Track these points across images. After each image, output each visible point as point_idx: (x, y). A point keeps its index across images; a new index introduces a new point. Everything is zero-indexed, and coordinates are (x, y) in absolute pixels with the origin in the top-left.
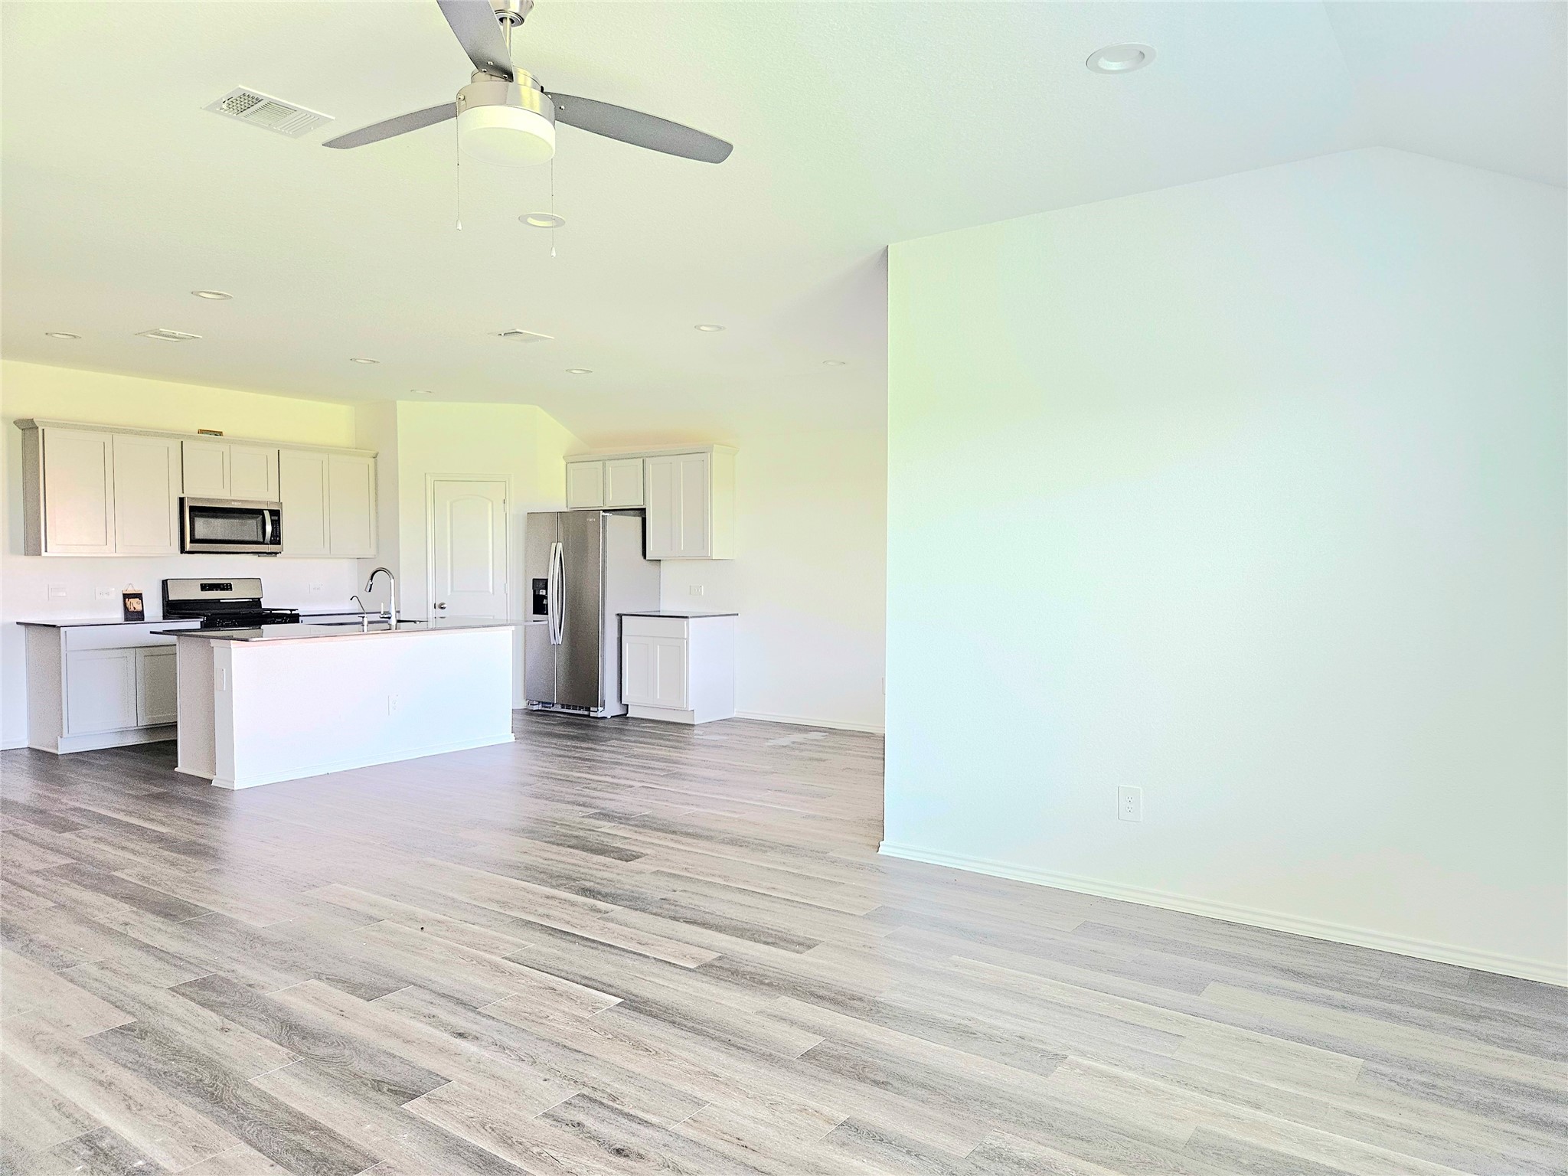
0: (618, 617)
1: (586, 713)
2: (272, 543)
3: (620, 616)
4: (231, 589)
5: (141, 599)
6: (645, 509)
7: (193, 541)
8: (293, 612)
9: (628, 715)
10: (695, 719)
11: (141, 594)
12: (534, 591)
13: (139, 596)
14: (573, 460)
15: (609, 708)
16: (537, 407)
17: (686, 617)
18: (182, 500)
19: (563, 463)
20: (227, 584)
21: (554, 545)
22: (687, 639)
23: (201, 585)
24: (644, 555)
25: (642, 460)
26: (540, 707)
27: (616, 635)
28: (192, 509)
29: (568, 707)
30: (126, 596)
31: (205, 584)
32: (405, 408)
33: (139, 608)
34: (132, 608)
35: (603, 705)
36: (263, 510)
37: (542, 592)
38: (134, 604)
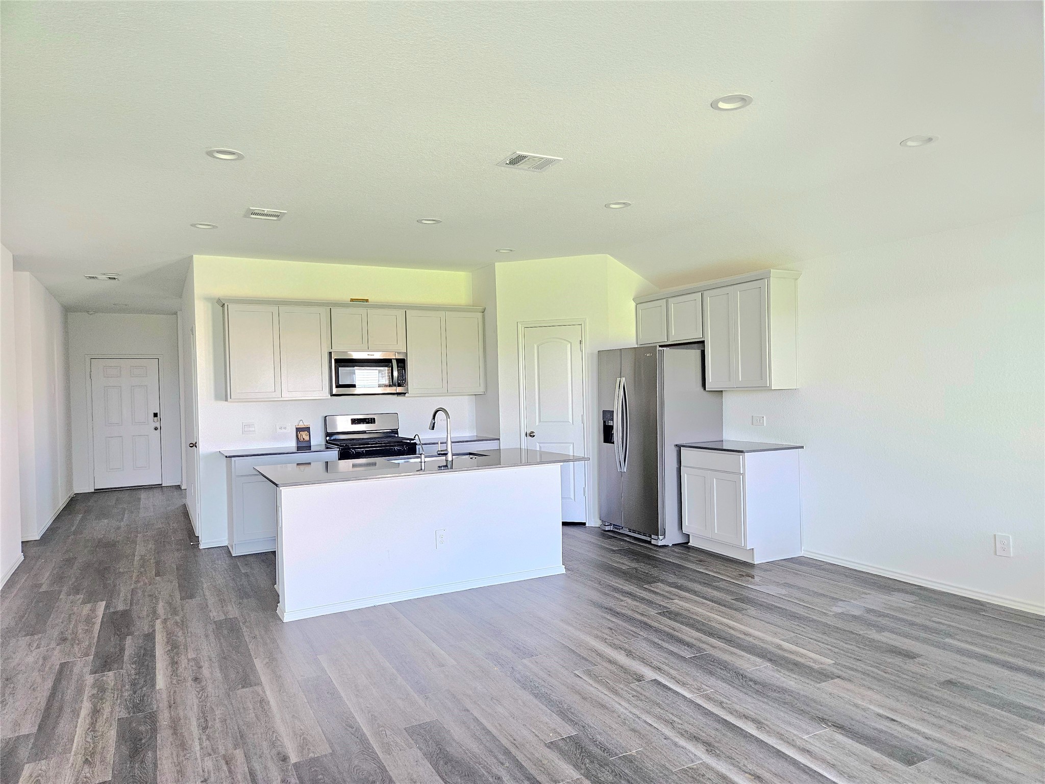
0: (677, 448)
1: (649, 539)
2: (399, 385)
3: (679, 447)
4: (374, 422)
5: (309, 432)
6: (703, 342)
7: (338, 386)
8: (412, 442)
9: (689, 544)
10: (755, 559)
11: (309, 428)
12: (604, 422)
13: (307, 429)
14: (641, 301)
15: (670, 537)
16: (608, 255)
17: (741, 452)
18: (330, 353)
19: (633, 304)
20: (371, 418)
21: (618, 379)
22: (743, 475)
23: (352, 419)
24: (704, 385)
25: (700, 293)
26: (611, 528)
27: (675, 465)
28: (337, 360)
29: (634, 532)
30: (299, 430)
31: (355, 419)
32: (501, 268)
33: (307, 438)
34: (303, 438)
35: (664, 534)
36: (391, 359)
37: (610, 423)
38: (304, 436)
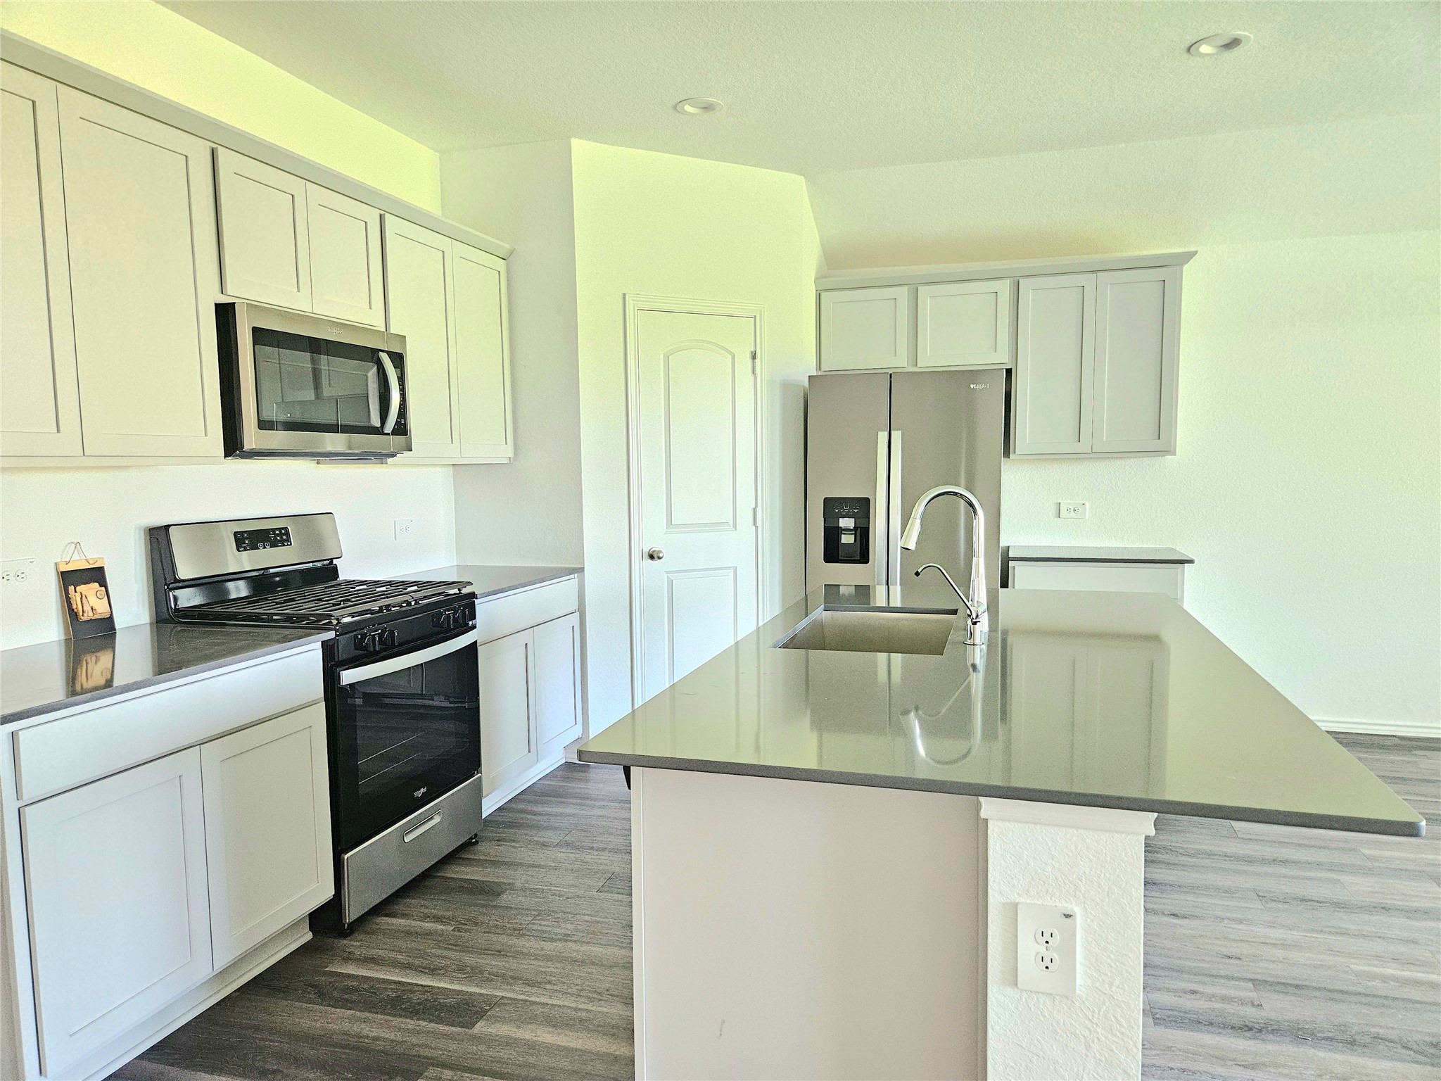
4: (289, 541)
5: (103, 583)
6: (1008, 371)
7: (266, 424)
11: (101, 569)
12: (827, 522)
13: (96, 575)
14: (838, 285)
18: (225, 314)
19: (813, 290)
20: (280, 530)
21: (883, 433)
23: (235, 536)
24: (1006, 448)
25: (1010, 282)
28: (260, 336)
30: (68, 579)
31: (241, 533)
33: (102, 609)
34: (87, 608)
36: (378, 351)
38: (90, 600)
